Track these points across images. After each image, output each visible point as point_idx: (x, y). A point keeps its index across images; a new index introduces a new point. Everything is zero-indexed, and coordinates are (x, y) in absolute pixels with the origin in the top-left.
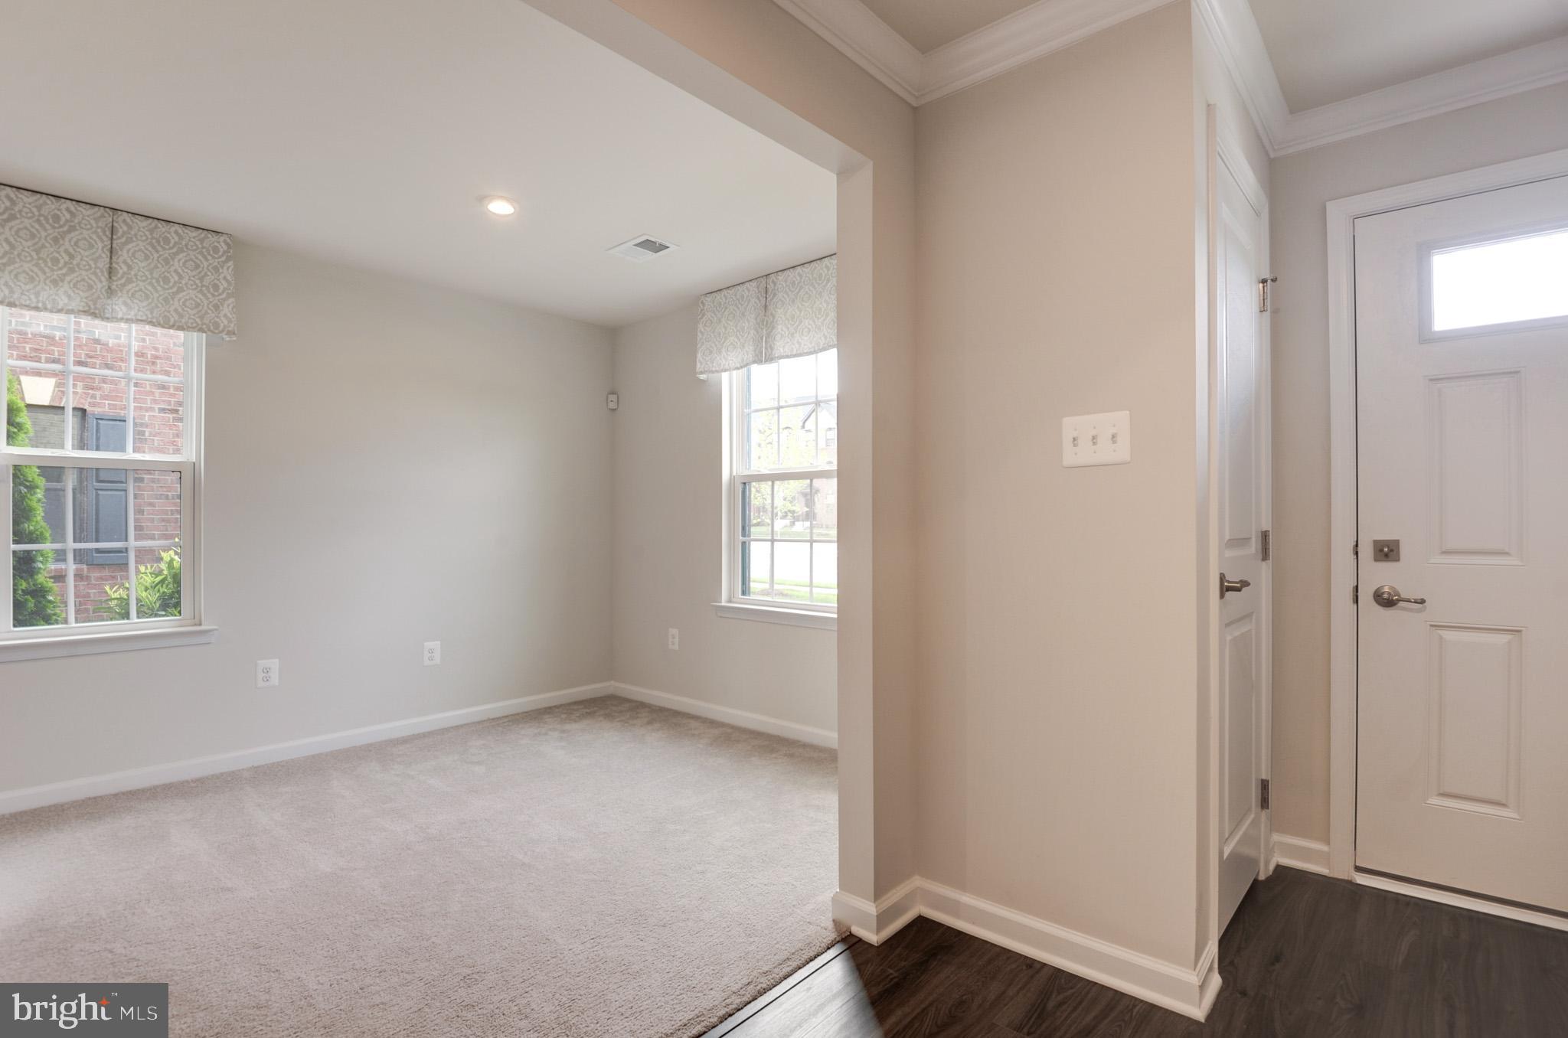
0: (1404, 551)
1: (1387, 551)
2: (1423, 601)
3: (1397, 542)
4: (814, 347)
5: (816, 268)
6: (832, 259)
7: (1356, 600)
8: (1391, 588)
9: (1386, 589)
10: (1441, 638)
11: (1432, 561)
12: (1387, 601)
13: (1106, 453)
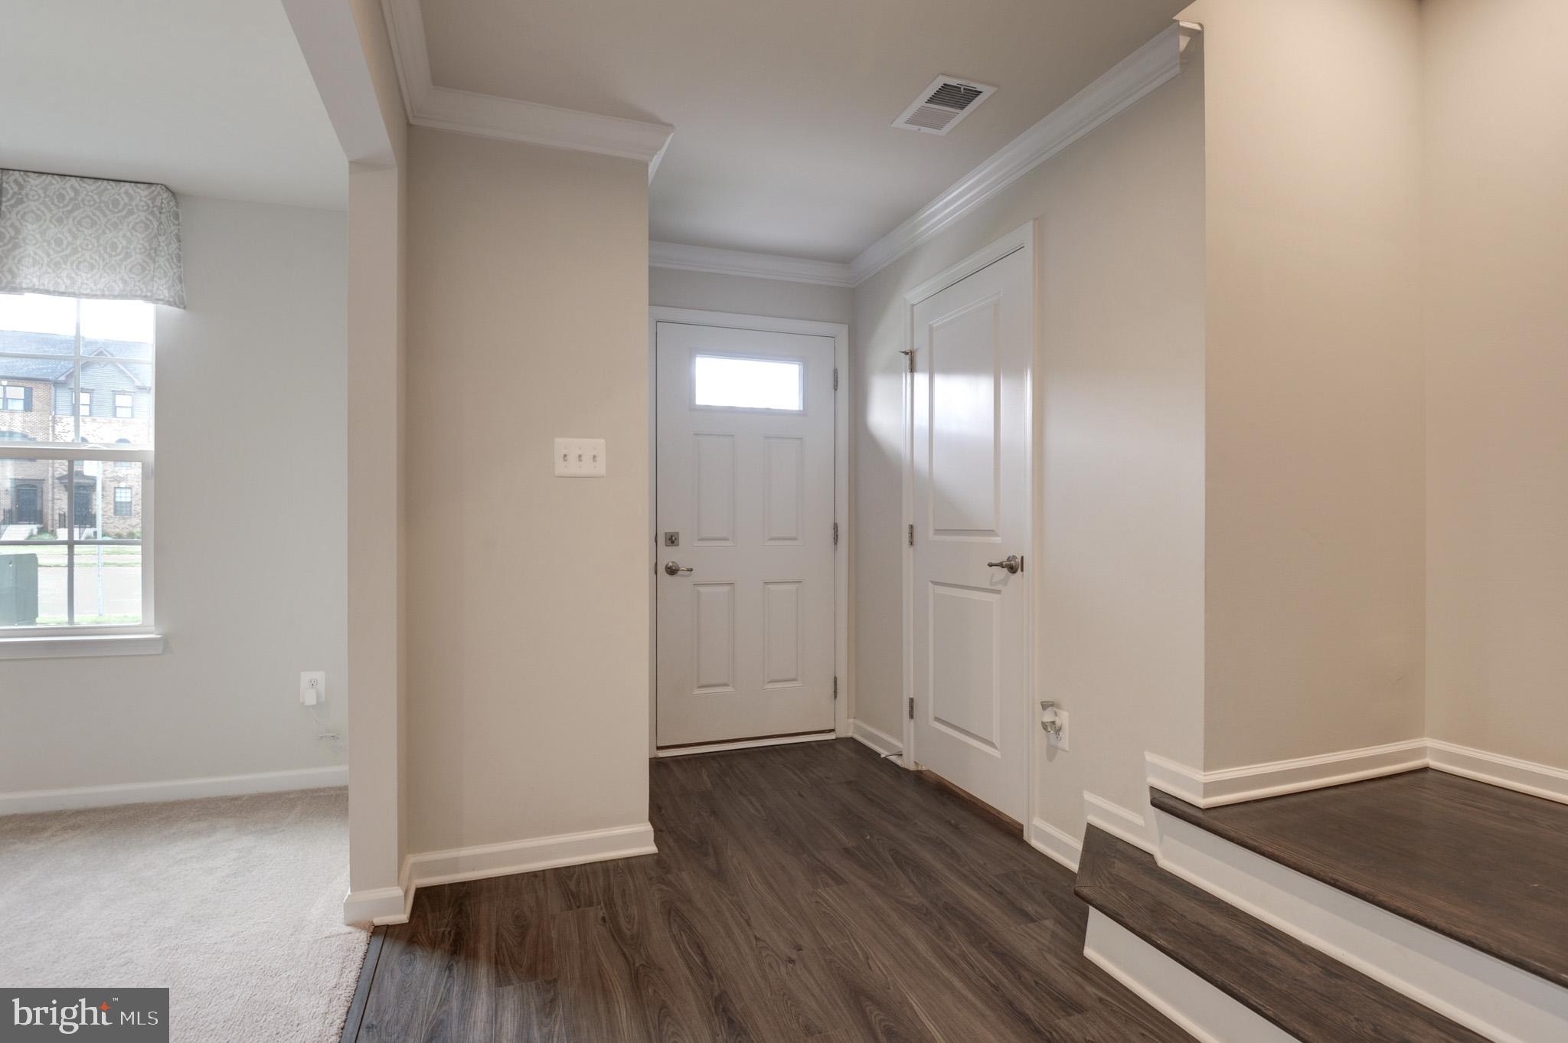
0: (682, 539)
1: (672, 540)
2: (691, 570)
3: (678, 533)
4: (103, 290)
5: (106, 189)
6: (138, 188)
7: (656, 573)
8: (673, 562)
9: (671, 564)
10: (698, 592)
11: (695, 545)
12: (672, 571)
13: (587, 468)
